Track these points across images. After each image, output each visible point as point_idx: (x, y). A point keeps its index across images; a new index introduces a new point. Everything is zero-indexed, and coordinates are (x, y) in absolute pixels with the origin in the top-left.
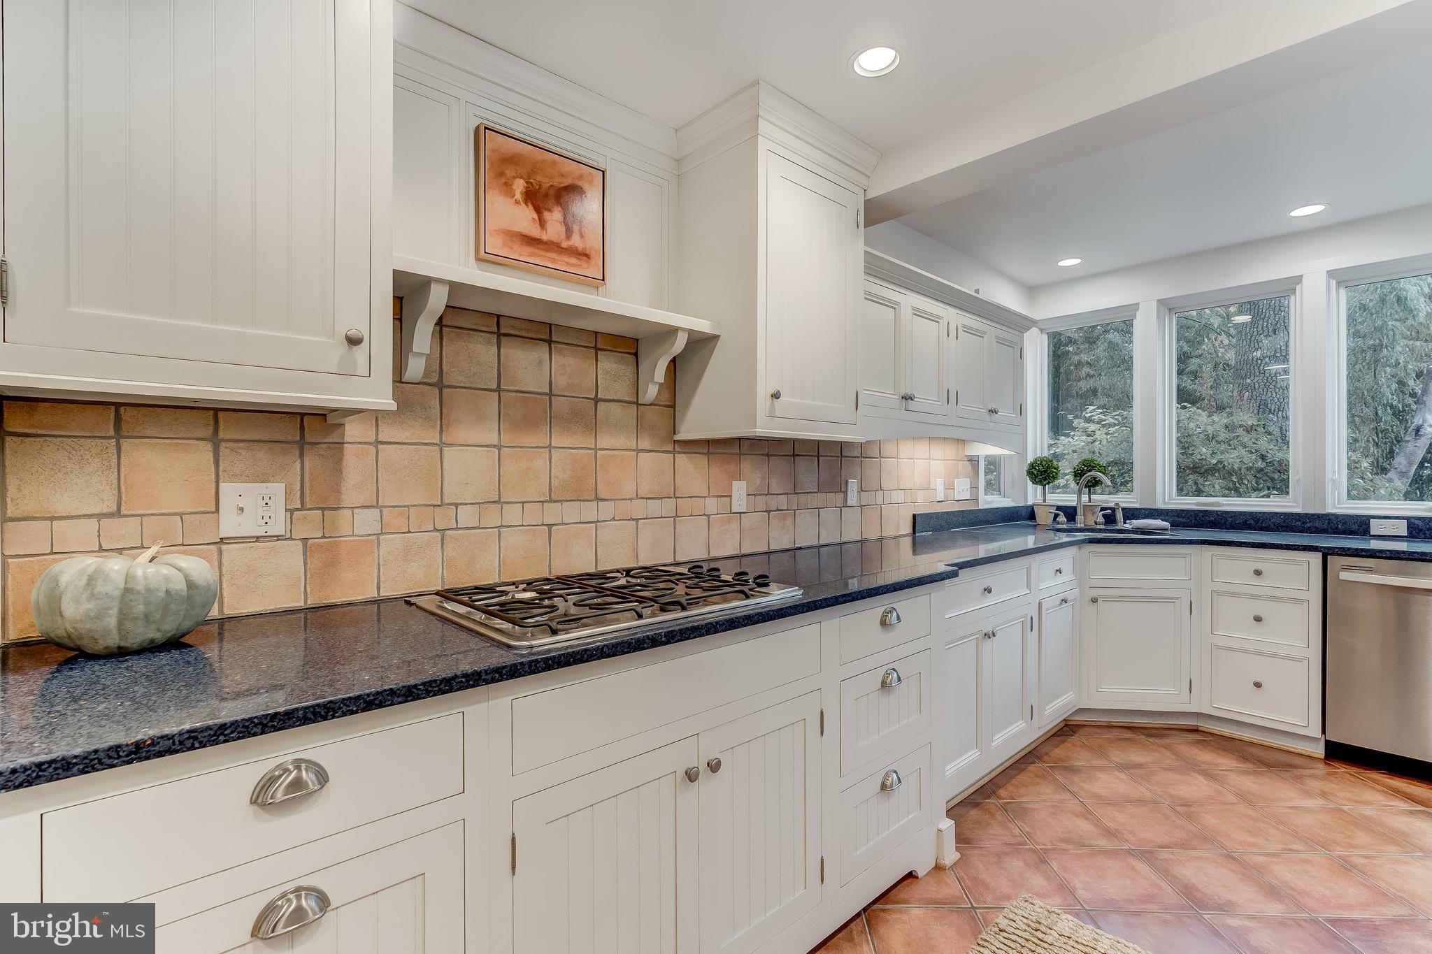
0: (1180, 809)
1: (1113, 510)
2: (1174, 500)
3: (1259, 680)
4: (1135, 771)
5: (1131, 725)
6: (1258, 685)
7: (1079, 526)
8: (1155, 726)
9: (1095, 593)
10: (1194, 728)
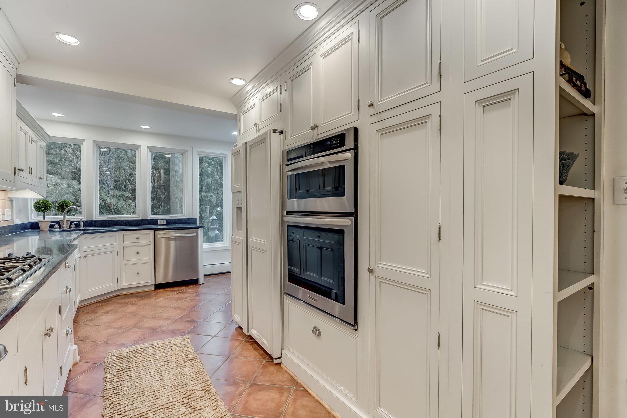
0: (132, 314)
1: (79, 222)
2: (99, 217)
3: (138, 272)
4: (111, 312)
5: (97, 301)
6: (138, 274)
7: (64, 229)
8: (106, 299)
9: (85, 254)
10: (118, 295)
